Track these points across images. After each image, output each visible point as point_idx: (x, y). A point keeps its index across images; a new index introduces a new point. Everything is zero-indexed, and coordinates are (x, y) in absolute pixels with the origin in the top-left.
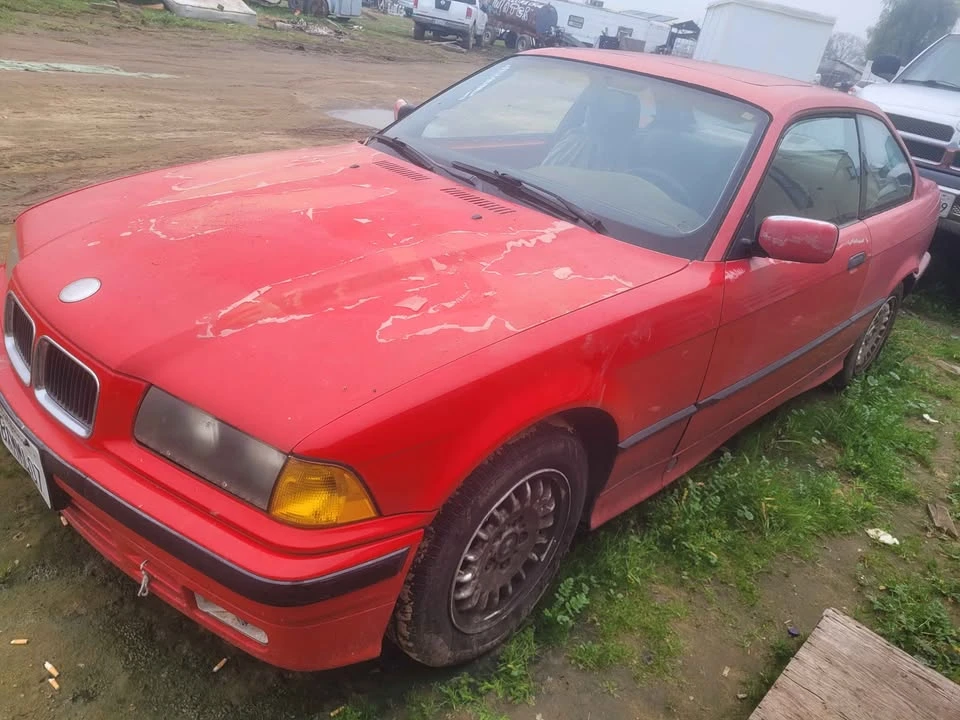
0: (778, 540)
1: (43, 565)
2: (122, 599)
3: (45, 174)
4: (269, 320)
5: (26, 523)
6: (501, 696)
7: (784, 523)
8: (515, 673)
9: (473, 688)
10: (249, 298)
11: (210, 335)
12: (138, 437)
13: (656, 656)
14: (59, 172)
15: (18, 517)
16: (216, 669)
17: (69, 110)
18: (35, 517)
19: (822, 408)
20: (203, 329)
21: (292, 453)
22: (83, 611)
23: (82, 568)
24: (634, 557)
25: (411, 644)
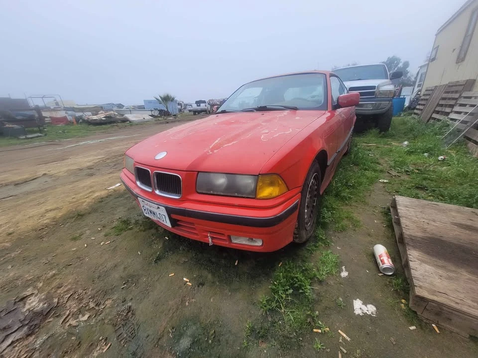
0: (361, 188)
1: (167, 252)
2: (196, 253)
3: (116, 161)
4: (226, 145)
5: (156, 242)
6: (323, 246)
7: (360, 184)
8: (324, 238)
9: (316, 247)
10: (216, 142)
11: (211, 153)
12: (199, 191)
13: (356, 224)
14: (120, 159)
15: (153, 241)
16: (236, 264)
17: (115, 146)
18: (158, 240)
19: (346, 158)
20: (208, 152)
21: (259, 174)
22: (187, 260)
23: (179, 249)
24: (331, 200)
25: (297, 236)
